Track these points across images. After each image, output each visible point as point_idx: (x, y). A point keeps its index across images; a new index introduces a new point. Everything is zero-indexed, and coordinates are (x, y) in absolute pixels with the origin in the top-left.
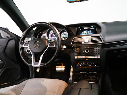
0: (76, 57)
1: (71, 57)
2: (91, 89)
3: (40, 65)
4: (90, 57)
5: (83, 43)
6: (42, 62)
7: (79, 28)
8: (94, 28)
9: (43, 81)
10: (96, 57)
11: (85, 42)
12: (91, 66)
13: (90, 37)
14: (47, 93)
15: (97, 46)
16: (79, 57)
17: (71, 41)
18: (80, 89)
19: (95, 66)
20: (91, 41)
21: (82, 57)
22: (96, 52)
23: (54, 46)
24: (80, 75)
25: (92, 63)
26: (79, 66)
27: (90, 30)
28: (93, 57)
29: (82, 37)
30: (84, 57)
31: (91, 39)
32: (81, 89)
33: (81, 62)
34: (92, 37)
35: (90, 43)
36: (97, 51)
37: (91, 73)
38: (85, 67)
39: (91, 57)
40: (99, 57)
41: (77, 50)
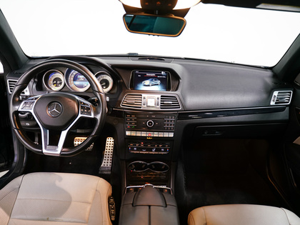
0: (128, 133)
1: (118, 132)
2: (166, 205)
3: (62, 151)
4: (156, 134)
5: (144, 107)
6: (64, 146)
7: (137, 72)
8: (167, 75)
9: (60, 179)
10: (166, 135)
11: (148, 106)
12: (156, 151)
13: (159, 96)
14: (73, 203)
15: (168, 115)
16: (133, 134)
17: (119, 99)
18: (150, 206)
19: (162, 151)
20: (160, 104)
21: (139, 134)
22: (166, 126)
23: (92, 116)
24: (134, 166)
25: (158, 146)
26: (132, 149)
27: (159, 79)
28: (161, 135)
29: (143, 95)
30: (144, 134)
31: (160, 100)
32: (152, 207)
33: (136, 143)
34: (162, 96)
35: (158, 108)
36: (168, 125)
38: (144, 152)
40: (171, 135)
41: (131, 120)
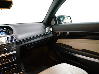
5: (0, 44)
8: (7, 29)
10: (13, 52)
11: (2, 43)
12: (11, 61)
15: (12, 44)
19: (13, 60)
21: (1, 56)
24: (2, 71)
25: (11, 58)
27: (4, 31)
28: (11, 53)
30: (3, 55)
31: (7, 39)
34: (7, 37)
35: (7, 42)
36: (13, 48)
37: (12, 66)
38: (5, 63)
39: (9, 54)
40: (15, 52)
